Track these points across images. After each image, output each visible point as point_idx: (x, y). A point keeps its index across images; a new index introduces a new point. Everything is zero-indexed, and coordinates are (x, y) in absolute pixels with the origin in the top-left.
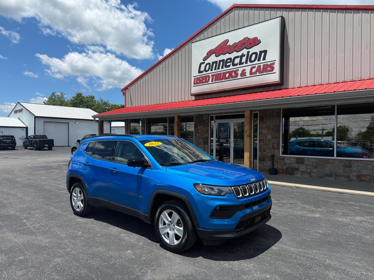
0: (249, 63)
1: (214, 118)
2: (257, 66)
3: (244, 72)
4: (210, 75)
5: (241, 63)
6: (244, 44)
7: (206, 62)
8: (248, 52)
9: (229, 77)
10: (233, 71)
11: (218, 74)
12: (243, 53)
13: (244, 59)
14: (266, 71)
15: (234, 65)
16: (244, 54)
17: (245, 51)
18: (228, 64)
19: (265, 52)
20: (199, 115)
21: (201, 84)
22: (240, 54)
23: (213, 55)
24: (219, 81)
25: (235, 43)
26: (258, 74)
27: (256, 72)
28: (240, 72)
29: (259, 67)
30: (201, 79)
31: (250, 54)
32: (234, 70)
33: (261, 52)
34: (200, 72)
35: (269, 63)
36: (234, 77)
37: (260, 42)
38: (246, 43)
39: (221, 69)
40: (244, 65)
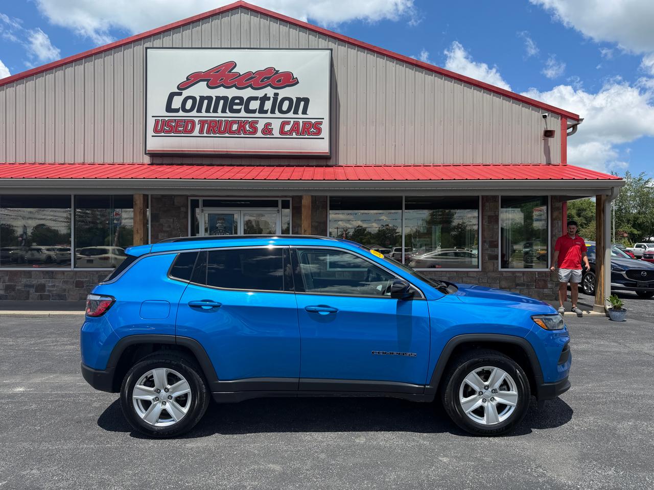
0: (278, 114)
1: (201, 203)
2: (292, 121)
3: (269, 127)
4: (197, 120)
5: (262, 110)
6: (268, 78)
7: (186, 93)
8: (276, 95)
9: (238, 131)
10: (247, 122)
11: (215, 121)
12: (266, 94)
13: (268, 105)
14: (309, 134)
15: (248, 110)
16: (267, 96)
17: (270, 92)
18: (235, 107)
19: (306, 101)
20: (163, 196)
21: (173, 134)
22: (260, 93)
23: (201, 83)
24: (218, 135)
25: (249, 73)
26: (294, 135)
27: (290, 132)
28: (260, 126)
29: (297, 124)
30: (174, 124)
31: (280, 98)
32: (250, 120)
33: (299, 100)
34: (169, 109)
35: (313, 121)
36: (249, 133)
37: (298, 82)
38: (271, 76)
39: (220, 114)
40: (269, 115)
